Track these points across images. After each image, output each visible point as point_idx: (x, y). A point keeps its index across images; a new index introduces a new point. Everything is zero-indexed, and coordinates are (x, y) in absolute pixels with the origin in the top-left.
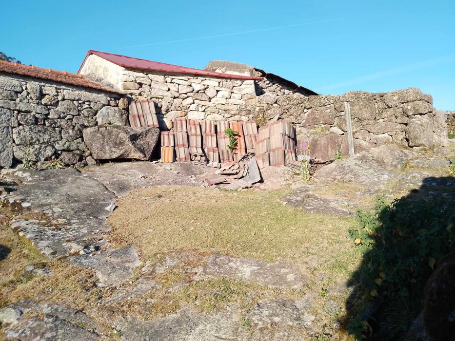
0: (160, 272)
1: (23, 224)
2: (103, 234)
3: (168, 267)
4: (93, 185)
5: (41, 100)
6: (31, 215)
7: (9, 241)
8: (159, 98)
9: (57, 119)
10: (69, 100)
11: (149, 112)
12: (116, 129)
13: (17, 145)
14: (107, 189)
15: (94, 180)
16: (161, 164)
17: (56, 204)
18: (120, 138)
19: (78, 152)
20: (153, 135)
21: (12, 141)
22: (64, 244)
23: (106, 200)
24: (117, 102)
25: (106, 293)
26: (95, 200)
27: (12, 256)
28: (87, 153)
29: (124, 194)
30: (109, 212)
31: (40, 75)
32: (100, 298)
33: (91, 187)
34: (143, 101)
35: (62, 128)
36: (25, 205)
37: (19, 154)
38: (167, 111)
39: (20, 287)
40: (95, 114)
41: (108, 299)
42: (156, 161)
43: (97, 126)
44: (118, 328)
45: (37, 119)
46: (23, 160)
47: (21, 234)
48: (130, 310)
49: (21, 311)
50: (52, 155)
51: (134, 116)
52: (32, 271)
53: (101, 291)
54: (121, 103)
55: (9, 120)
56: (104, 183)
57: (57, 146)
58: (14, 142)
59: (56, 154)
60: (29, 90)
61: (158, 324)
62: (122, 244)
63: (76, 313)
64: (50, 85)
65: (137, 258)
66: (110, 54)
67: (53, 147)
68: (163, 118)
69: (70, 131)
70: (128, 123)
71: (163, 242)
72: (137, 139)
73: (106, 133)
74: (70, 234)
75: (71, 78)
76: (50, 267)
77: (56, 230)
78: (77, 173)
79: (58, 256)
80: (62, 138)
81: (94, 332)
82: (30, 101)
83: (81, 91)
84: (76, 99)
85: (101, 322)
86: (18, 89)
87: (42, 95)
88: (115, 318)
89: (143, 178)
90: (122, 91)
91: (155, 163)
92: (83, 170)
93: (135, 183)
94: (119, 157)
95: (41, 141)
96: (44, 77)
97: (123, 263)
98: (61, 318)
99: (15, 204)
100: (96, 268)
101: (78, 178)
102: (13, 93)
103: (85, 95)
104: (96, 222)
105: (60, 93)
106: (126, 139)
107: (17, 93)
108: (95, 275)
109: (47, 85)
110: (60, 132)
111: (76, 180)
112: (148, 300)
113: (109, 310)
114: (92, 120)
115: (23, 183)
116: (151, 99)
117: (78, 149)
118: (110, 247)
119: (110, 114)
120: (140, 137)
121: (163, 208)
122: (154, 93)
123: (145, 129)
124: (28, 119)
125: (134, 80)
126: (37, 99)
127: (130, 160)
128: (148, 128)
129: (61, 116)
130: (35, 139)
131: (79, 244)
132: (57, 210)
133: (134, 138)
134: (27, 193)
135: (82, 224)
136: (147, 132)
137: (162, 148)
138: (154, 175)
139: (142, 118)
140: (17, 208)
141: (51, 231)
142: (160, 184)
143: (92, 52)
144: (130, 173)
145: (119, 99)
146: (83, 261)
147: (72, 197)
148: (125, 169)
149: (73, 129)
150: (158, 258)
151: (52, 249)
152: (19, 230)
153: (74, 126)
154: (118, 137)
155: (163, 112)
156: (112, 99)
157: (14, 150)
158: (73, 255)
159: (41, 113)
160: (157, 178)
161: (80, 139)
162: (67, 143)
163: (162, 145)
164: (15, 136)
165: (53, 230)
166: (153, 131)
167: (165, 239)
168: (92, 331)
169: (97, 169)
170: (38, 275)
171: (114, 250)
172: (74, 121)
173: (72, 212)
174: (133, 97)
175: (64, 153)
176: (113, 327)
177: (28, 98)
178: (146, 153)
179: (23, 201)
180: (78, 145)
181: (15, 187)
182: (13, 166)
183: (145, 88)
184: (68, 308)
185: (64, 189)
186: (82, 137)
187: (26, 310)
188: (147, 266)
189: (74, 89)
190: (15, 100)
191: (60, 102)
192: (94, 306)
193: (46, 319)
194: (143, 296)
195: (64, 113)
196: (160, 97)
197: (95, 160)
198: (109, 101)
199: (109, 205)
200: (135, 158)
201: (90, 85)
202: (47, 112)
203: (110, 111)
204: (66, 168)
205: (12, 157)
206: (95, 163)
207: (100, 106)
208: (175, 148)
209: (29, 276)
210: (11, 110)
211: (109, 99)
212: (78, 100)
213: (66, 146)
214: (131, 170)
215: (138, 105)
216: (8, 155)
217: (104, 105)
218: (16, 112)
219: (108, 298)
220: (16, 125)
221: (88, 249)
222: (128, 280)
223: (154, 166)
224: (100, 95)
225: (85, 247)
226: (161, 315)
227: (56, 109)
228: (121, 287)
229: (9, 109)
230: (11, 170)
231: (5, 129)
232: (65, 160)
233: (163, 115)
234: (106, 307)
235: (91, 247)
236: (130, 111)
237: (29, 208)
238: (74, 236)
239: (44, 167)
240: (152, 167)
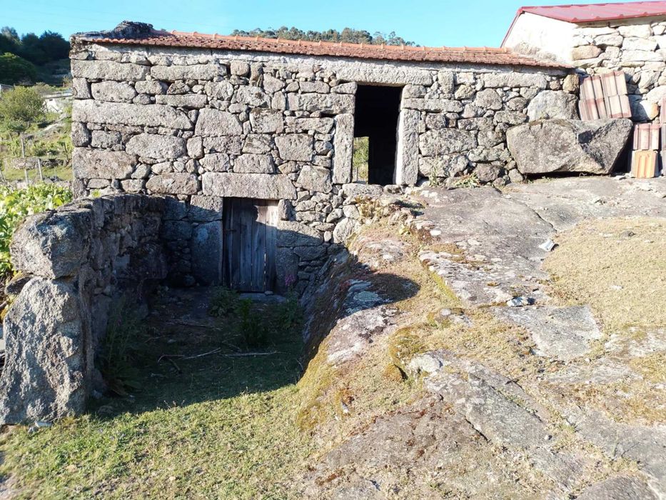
0: (638, 355)
1: (433, 256)
2: (538, 282)
3: (652, 350)
4: (520, 211)
5: (453, 93)
6: (442, 247)
7: (418, 276)
8: (635, 67)
9: (474, 117)
10: (490, 88)
11: (614, 92)
12: (557, 126)
13: (424, 157)
14: (540, 217)
15: (521, 204)
16: (631, 180)
17: (471, 235)
18: (563, 139)
19: (498, 163)
20: (620, 131)
21: (418, 151)
22: (485, 289)
23: (539, 234)
24: (561, 83)
25: (549, 366)
26: (523, 233)
27: (422, 294)
28: (510, 165)
29: (566, 227)
30: (544, 252)
31: (453, 58)
32: (541, 371)
33: (516, 214)
34: (605, 76)
35: (479, 131)
36: (434, 233)
37: (425, 169)
38: (650, 87)
39: (436, 333)
40: (526, 106)
41: (552, 376)
42: (621, 175)
43: (527, 124)
44: (572, 419)
45: (447, 120)
46: (429, 176)
47: (432, 268)
48: (590, 399)
49: (440, 362)
50: (465, 169)
51: (587, 102)
52: (447, 316)
53: (541, 362)
54: (568, 83)
55: (416, 124)
56: (536, 209)
57: (471, 156)
58: (420, 153)
59: (470, 168)
60: (440, 82)
61: (640, 433)
62: (570, 301)
63: (508, 383)
64: (466, 70)
65: (594, 327)
66: (552, 7)
67: (466, 157)
68: (641, 100)
69: (490, 134)
70: (576, 115)
71: (641, 309)
72: (591, 139)
73: (541, 133)
74: (492, 277)
75: (492, 55)
76: (469, 315)
77: (473, 269)
78: (496, 193)
79: (479, 303)
80: (478, 145)
81: (534, 415)
82: (441, 96)
83: (508, 71)
84: (500, 86)
85: (544, 404)
86: (428, 82)
87: (456, 86)
88: (566, 404)
89: (598, 203)
90: (569, 63)
91: (621, 179)
92: (504, 190)
93: (585, 211)
94: (559, 169)
95: (452, 151)
96: (459, 59)
97: (572, 329)
98: (489, 384)
99: (422, 231)
100: (531, 329)
101: (499, 201)
102: (422, 88)
103: (513, 77)
104: (527, 264)
105: (479, 80)
106: (572, 141)
107: (426, 86)
108: (530, 338)
109: (463, 70)
110: (476, 136)
111: (495, 204)
112: (620, 393)
113: (556, 391)
114: (521, 114)
115: (430, 205)
116: (620, 69)
117: (499, 160)
118: (551, 302)
119: (548, 102)
120: (596, 136)
121: (637, 253)
122: (627, 58)
123: (605, 121)
124: (437, 121)
125: (591, 42)
126: (449, 92)
127: (576, 174)
128: (612, 120)
129: (479, 113)
130: (444, 148)
131: (506, 292)
132: (473, 242)
133: (585, 138)
134: (436, 218)
135: (506, 265)
136: (608, 128)
137: (633, 152)
138: (618, 199)
139: (601, 105)
140: (425, 235)
141: (466, 270)
142: (629, 214)
143: (524, 10)
144: (575, 195)
145: (565, 77)
146: (512, 315)
147: (491, 227)
148: (568, 189)
149: (494, 130)
150: (632, 333)
151: (470, 292)
152: (429, 263)
153: (495, 126)
154: (559, 138)
155: (642, 90)
156: (554, 78)
157: (420, 164)
158: (498, 305)
159: (453, 112)
160: (623, 205)
161: (503, 144)
162: (485, 152)
163: (635, 147)
164: (421, 144)
165: (470, 268)
166: (620, 124)
167: (645, 304)
168: (532, 412)
169: (524, 188)
170: (455, 322)
171: (556, 308)
172: (496, 118)
173: (493, 247)
174: (589, 70)
175: (480, 166)
176: (562, 416)
177: (439, 92)
178: (605, 162)
179: (432, 227)
180: (499, 153)
181: (421, 210)
182: (417, 184)
183: (612, 52)
184: (497, 374)
185: (481, 215)
186: (505, 142)
187: (445, 363)
188: (612, 341)
189: (499, 71)
190: (423, 97)
191: (478, 93)
192: (533, 380)
193: (470, 380)
194: (611, 384)
195: (483, 108)
196: (636, 63)
197: (522, 175)
198: (548, 82)
199: (544, 242)
200: (585, 170)
201: (522, 61)
202: (461, 109)
203: (548, 98)
204: (482, 187)
205: (417, 173)
206: (522, 179)
207: (535, 91)
208: (661, 152)
209: (445, 322)
210: (418, 110)
211: (548, 78)
212: (502, 87)
213: (482, 155)
214: (579, 191)
215: (597, 82)
216: (413, 169)
217: (541, 90)
218: (424, 113)
219: (552, 374)
220: (423, 130)
221: (519, 301)
222: (582, 355)
223: (618, 184)
224: (536, 75)
225: (515, 297)
226: (644, 420)
227: (473, 104)
228: (571, 363)
229: (416, 109)
230: (416, 189)
231: (411, 136)
232: (480, 175)
233: (642, 95)
234: (551, 386)
235: (523, 297)
236: (581, 95)
237: (438, 238)
238: (497, 280)
239: (454, 185)
240: (614, 186)
